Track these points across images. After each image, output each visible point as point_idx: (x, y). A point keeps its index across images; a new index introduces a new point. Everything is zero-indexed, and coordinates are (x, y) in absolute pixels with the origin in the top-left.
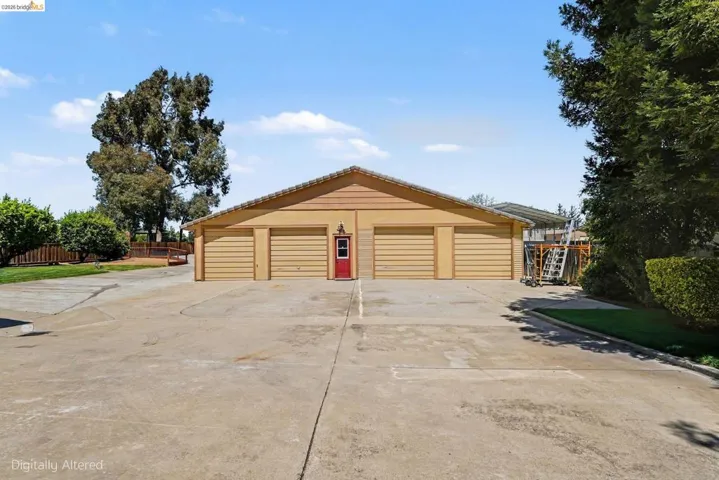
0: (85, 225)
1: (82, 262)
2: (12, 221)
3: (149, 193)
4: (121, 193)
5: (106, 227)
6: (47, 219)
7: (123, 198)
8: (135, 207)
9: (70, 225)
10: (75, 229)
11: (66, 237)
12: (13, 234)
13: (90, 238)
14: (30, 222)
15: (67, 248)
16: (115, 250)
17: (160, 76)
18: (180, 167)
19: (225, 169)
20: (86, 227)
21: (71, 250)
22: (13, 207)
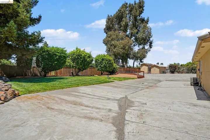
0: (103, 59)
1: (102, 75)
2: (78, 57)
3: (124, 48)
4: (114, 48)
5: (110, 60)
6: (90, 57)
7: (115, 50)
8: (119, 54)
9: (98, 60)
10: (99, 61)
11: (96, 64)
12: (78, 62)
13: (104, 65)
14: (84, 58)
15: (97, 69)
16: (113, 70)
17: (125, 5)
18: (133, 39)
19: (151, 37)
20: (103, 60)
21: (98, 70)
22: (78, 52)
